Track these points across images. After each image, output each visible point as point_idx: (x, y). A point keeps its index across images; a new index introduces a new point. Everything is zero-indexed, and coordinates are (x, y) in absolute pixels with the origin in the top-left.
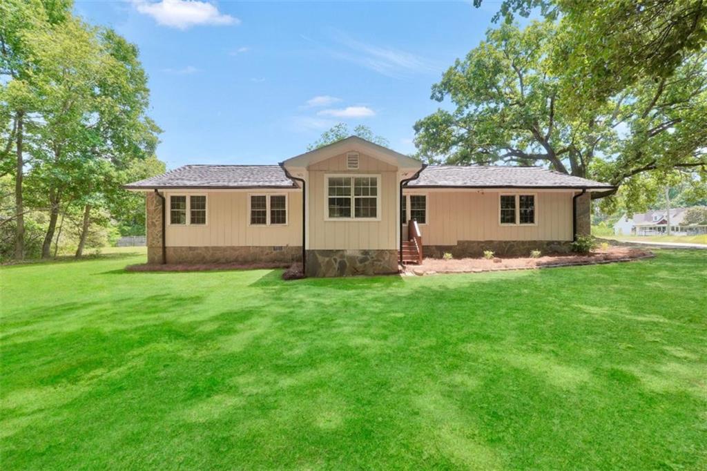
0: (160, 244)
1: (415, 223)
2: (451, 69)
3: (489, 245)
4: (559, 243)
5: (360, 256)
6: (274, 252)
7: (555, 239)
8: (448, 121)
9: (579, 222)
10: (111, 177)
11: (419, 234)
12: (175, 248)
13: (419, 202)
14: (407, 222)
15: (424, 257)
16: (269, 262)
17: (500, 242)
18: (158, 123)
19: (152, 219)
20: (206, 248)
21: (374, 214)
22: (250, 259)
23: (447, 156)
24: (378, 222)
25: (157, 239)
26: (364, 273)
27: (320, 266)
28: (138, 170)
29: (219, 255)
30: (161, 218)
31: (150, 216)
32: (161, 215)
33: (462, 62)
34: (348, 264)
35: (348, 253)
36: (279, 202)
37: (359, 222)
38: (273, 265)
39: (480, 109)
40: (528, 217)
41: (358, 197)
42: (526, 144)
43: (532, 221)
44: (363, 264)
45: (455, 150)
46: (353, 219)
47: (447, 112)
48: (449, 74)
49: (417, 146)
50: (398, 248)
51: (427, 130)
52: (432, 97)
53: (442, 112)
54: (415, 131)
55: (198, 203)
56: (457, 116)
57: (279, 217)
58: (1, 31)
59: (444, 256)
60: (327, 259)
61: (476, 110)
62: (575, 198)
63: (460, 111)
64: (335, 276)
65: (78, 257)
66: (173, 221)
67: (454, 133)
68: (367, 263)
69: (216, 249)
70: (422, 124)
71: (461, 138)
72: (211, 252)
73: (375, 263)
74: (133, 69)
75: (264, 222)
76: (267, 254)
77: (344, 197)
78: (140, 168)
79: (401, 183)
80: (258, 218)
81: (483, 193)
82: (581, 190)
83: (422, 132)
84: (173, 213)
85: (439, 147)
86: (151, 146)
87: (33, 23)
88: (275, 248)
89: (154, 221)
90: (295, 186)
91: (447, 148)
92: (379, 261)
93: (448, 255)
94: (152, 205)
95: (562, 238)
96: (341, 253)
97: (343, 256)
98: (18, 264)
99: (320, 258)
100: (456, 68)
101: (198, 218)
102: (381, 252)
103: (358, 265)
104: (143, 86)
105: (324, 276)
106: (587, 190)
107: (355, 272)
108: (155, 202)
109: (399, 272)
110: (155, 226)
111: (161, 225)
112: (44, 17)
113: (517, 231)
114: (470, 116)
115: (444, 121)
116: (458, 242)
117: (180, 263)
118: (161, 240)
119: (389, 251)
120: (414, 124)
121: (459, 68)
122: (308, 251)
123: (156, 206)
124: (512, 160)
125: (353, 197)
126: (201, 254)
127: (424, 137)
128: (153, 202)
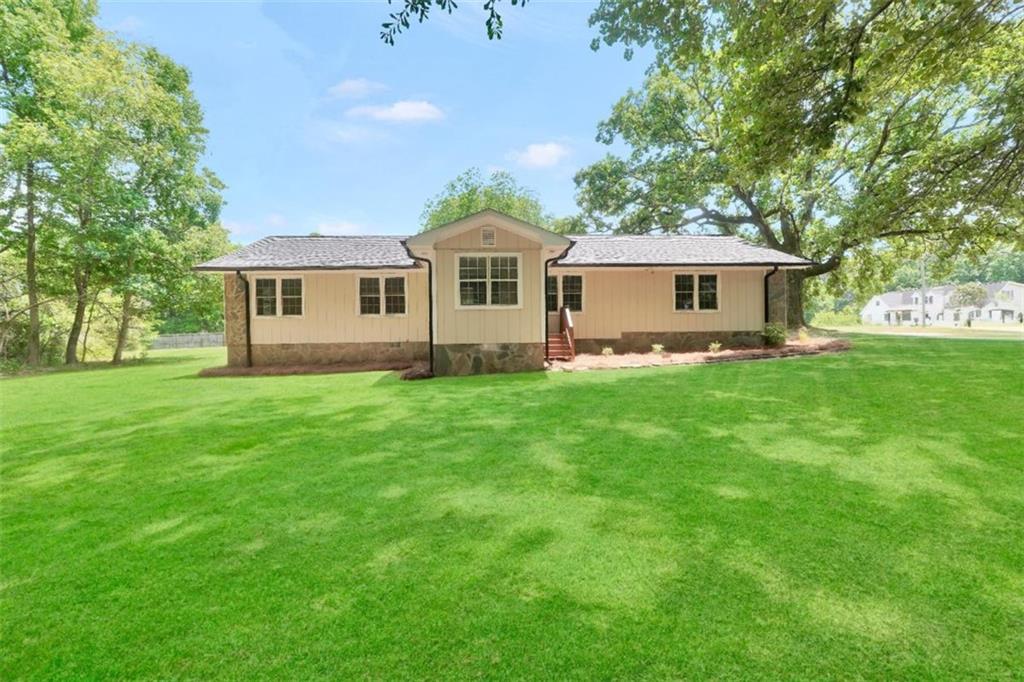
0: (244, 341)
1: (567, 310)
2: (622, 100)
3: (658, 337)
4: (748, 333)
5: (497, 350)
6: (391, 349)
7: (742, 329)
8: (618, 171)
9: (771, 308)
10: (162, 252)
11: (571, 325)
12: (263, 347)
13: (573, 283)
14: (559, 308)
15: (577, 353)
16: (384, 362)
17: (675, 334)
18: (219, 176)
19: (232, 308)
20: (303, 345)
21: (514, 301)
22: (360, 358)
23: (621, 217)
24: (520, 310)
25: (240, 334)
26: (503, 371)
27: (451, 363)
28: (198, 242)
29: (320, 354)
30: (245, 308)
31: (230, 304)
32: (244, 304)
33: (636, 92)
34: (484, 361)
35: (486, 347)
36: (395, 285)
37: (496, 310)
38: (390, 366)
39: (665, 153)
40: (709, 302)
41: (496, 280)
42: (727, 200)
43: (715, 307)
44: (502, 360)
45: (632, 209)
46: (489, 306)
47: (618, 158)
48: (619, 108)
49: (580, 204)
50: (544, 341)
51: (591, 183)
52: (598, 138)
53: (613, 158)
54: (575, 185)
55: (293, 287)
56: (632, 164)
57: (396, 305)
58: (2, 51)
59: (604, 352)
60: (459, 355)
61: (659, 155)
62: (767, 277)
63: (636, 156)
64: (470, 375)
65: (117, 362)
66: (260, 312)
67: (628, 187)
68: (507, 359)
69: (315, 346)
70: (584, 176)
71: (638, 194)
72: (310, 350)
73: (517, 358)
74: (186, 102)
75: (377, 311)
76: (382, 352)
77: (478, 280)
78: (202, 240)
79: (546, 263)
80: (369, 306)
81: (653, 272)
82: (772, 268)
83: (585, 184)
84: (260, 302)
85: (608, 207)
86: (213, 208)
87: (50, 42)
88: (392, 345)
89: (235, 311)
90: (415, 266)
91: (620, 207)
92: (522, 356)
93: (608, 350)
94: (232, 291)
95: (751, 328)
96: (476, 347)
97: (478, 351)
98: (38, 372)
99: (451, 354)
100: (628, 99)
101: (293, 307)
102: (523, 347)
103: (496, 360)
104: (199, 126)
105: (456, 374)
106: (780, 268)
107: (492, 370)
108: (236, 287)
109: (544, 369)
111: (244, 316)
112: (64, 33)
113: (696, 320)
114: (650, 162)
115: (615, 172)
116: (623, 334)
117: (270, 365)
118: (244, 336)
119: (533, 344)
120: (574, 176)
121: (632, 101)
122: (436, 345)
123: (237, 292)
124: (708, 222)
125: (489, 281)
126: (296, 352)
127: (588, 192)
128: (233, 287)
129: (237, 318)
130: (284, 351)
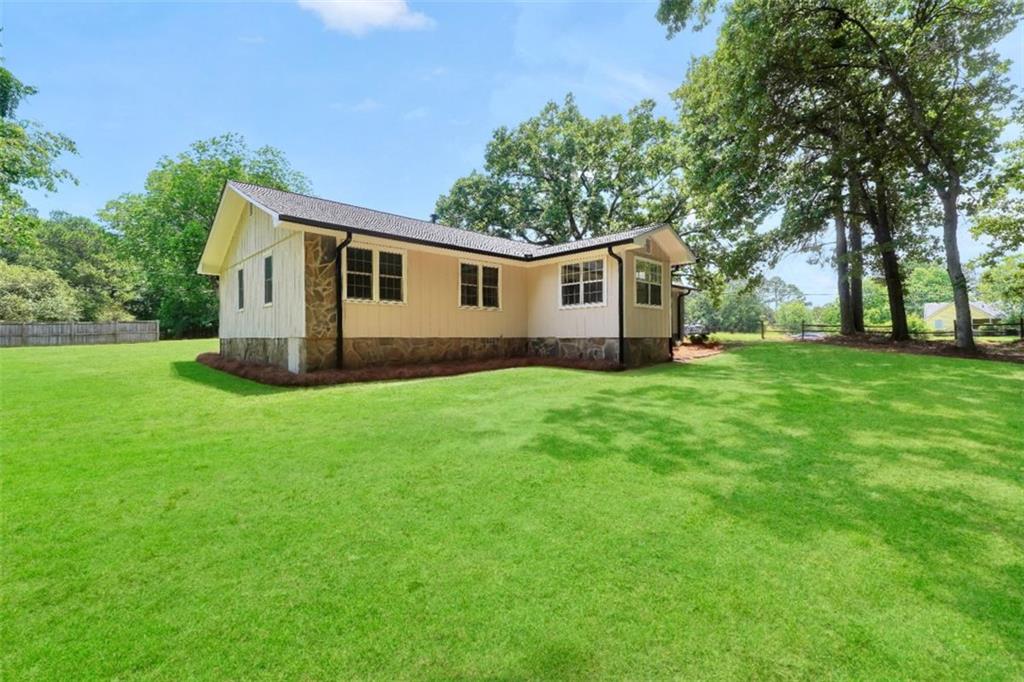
0: (333, 333)
12: (356, 342)
16: (482, 359)
19: (316, 285)
20: (405, 340)
22: (461, 355)
24: (662, 310)
25: (326, 323)
29: (422, 350)
30: (333, 284)
31: (312, 279)
32: (332, 279)
36: (490, 276)
55: (392, 264)
57: (491, 298)
66: (350, 295)
69: (418, 341)
72: (412, 346)
75: (476, 303)
76: (480, 349)
80: (468, 296)
84: (352, 279)
88: (488, 340)
89: (320, 289)
92: (661, 349)
94: (316, 259)
99: (631, 347)
101: (391, 291)
102: (662, 340)
108: (321, 254)
109: (671, 359)
110: (321, 299)
111: (334, 298)
118: (335, 325)
122: (626, 339)
123: (323, 261)
126: (396, 349)
128: (316, 253)
129: (322, 299)
130: (382, 347)
